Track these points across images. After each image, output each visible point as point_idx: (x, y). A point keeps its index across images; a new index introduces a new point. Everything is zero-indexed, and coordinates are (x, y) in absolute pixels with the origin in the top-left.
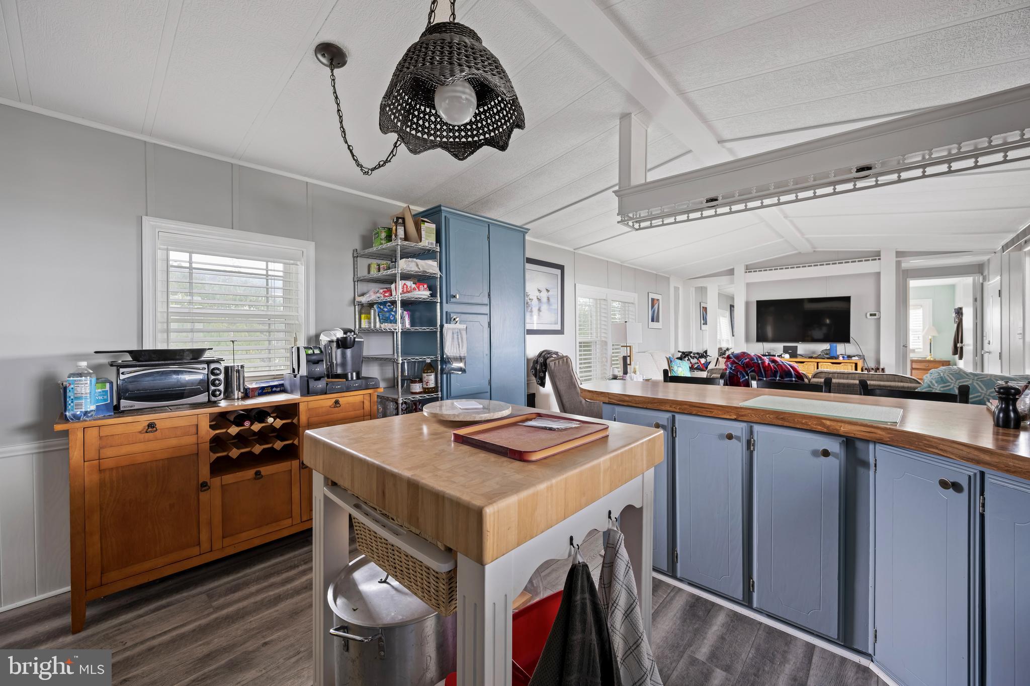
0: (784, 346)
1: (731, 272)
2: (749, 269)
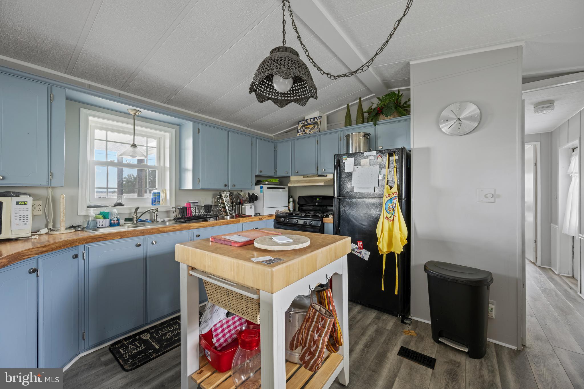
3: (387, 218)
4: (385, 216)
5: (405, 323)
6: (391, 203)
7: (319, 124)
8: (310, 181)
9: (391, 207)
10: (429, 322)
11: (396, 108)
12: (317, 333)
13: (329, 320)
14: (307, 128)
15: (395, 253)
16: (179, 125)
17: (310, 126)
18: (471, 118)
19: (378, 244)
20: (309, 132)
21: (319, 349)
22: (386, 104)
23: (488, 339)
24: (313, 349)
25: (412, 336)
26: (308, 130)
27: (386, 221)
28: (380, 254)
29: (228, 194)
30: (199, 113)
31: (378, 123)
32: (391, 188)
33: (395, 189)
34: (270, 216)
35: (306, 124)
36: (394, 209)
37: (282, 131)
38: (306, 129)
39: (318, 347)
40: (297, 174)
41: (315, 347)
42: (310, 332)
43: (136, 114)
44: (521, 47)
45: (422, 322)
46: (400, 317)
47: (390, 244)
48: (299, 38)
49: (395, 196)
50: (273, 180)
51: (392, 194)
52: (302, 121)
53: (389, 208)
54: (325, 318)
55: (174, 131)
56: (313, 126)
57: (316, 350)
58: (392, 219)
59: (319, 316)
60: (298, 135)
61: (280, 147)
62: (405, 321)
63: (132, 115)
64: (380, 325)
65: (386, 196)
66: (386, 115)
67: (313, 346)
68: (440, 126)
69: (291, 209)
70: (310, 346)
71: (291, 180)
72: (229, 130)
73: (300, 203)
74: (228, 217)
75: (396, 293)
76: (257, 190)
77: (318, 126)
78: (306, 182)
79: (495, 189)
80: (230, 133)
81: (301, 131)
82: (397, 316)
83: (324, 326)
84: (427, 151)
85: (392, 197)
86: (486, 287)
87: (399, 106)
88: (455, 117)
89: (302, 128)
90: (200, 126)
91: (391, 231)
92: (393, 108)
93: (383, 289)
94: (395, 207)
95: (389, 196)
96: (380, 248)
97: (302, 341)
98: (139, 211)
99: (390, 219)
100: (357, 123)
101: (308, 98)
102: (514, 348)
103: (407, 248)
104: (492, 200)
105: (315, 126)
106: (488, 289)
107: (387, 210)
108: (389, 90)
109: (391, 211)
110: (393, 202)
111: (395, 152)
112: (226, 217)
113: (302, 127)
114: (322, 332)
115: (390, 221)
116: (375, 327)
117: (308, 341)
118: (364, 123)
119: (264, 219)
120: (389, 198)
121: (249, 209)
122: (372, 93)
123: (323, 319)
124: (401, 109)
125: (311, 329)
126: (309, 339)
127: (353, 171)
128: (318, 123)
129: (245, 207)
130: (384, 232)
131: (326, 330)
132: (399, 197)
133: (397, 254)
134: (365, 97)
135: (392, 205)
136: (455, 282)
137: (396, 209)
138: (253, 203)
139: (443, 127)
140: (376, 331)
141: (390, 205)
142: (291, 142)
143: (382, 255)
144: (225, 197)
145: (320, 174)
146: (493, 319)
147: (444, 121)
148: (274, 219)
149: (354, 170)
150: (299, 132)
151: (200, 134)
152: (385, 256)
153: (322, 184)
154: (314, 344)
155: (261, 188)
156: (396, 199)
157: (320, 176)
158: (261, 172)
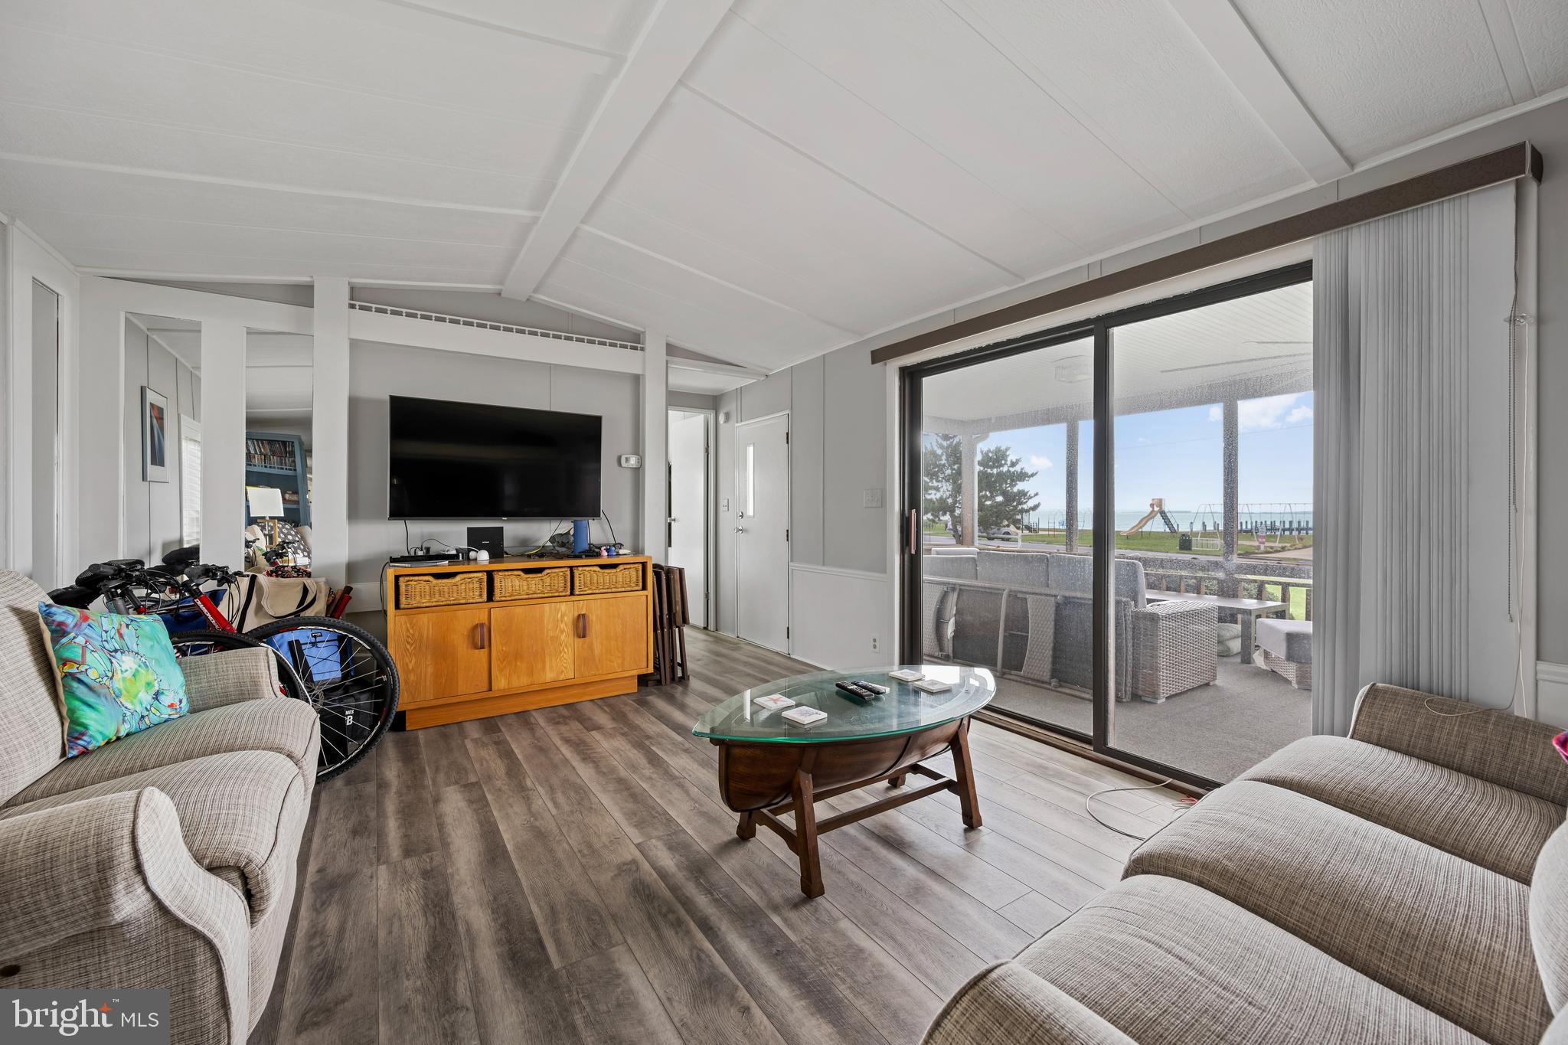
0: (469, 529)
1: (302, 295)
2: (360, 298)
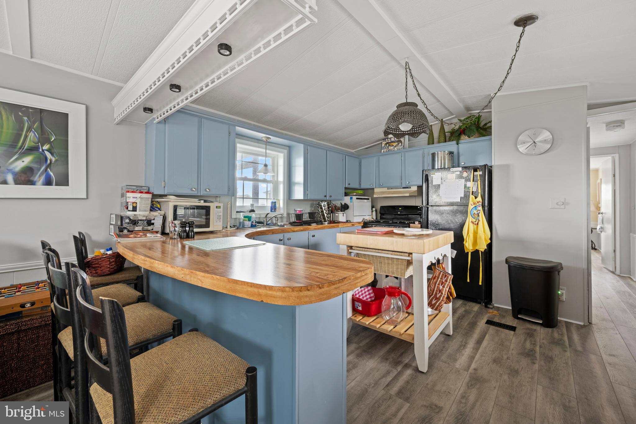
3: (472, 222)
4: (470, 221)
5: (489, 308)
6: (476, 210)
7: (403, 142)
8: (394, 193)
9: (476, 213)
10: (511, 308)
11: (477, 130)
12: (441, 285)
13: (450, 276)
14: (392, 146)
15: (479, 251)
16: (289, 147)
17: (394, 143)
18: (545, 141)
19: (465, 243)
20: (393, 149)
21: (443, 295)
22: (468, 126)
23: (559, 318)
24: (438, 296)
25: (496, 315)
26: (392, 147)
27: (471, 225)
28: (466, 252)
29: (326, 204)
30: (302, 136)
31: (461, 142)
32: (476, 198)
33: (479, 199)
34: (359, 223)
35: (390, 141)
36: (478, 214)
37: (363, 147)
38: (390, 146)
39: (442, 293)
40: (381, 186)
41: (440, 294)
42: (437, 285)
43: (267, 140)
44: (586, 86)
45: (502, 308)
46: (484, 304)
47: (475, 242)
48: (419, 95)
49: (479, 204)
50: (359, 192)
51: (476, 203)
52: (386, 139)
53: (474, 214)
54: (448, 275)
55: (286, 151)
56: (396, 144)
57: (441, 296)
58: (476, 223)
59: (443, 275)
60: (382, 152)
61: (364, 162)
62: (488, 306)
63: (264, 141)
64: (468, 308)
65: (471, 204)
66: (468, 136)
67: (439, 294)
68: (518, 147)
69: (375, 218)
70: (436, 294)
71: (375, 191)
72: (327, 150)
73: (381, 212)
74: (326, 223)
75: (480, 284)
76: (347, 200)
77: (402, 144)
78: (391, 193)
79: (565, 199)
80: (328, 151)
81: (385, 148)
82: (480, 303)
83: (446, 281)
84: (506, 168)
85: (477, 205)
86: (557, 272)
87: (480, 128)
88: (532, 141)
89: (386, 146)
90: (309, 147)
91: (476, 233)
92: (475, 131)
93: (468, 281)
94: (480, 213)
95: (474, 204)
96: (466, 247)
97: (430, 292)
98: (268, 216)
99: (475, 223)
100: (439, 142)
101: (420, 133)
102: (582, 324)
103: (490, 246)
104: (563, 207)
105: (398, 144)
106: (558, 275)
107: (473, 216)
108: (469, 112)
109: (476, 216)
110: (477, 209)
111: (479, 169)
112: (324, 223)
113: (386, 144)
114: (445, 284)
115: (475, 224)
116: (463, 309)
117: (435, 291)
118: (446, 142)
119: (355, 225)
120: (474, 206)
121: (341, 217)
122: (453, 114)
123: (446, 276)
124: (482, 131)
125: (438, 283)
126: (436, 289)
127: (440, 184)
128: (401, 141)
129: (338, 215)
130: (469, 234)
131: (447, 283)
132: (482, 205)
133: (481, 252)
134: (446, 118)
135: (477, 212)
136: (532, 269)
137: (480, 214)
138: (344, 211)
139: (520, 147)
140: (465, 311)
141: (475, 212)
142: (375, 158)
143: (468, 253)
144: (324, 206)
145: (404, 186)
146: (564, 301)
147: (521, 144)
148: (362, 226)
149: (442, 183)
150: (383, 149)
151: (308, 154)
152: (470, 254)
153: (408, 195)
154: (439, 292)
155: (351, 198)
156: (480, 206)
157: (403, 188)
158: (349, 184)
